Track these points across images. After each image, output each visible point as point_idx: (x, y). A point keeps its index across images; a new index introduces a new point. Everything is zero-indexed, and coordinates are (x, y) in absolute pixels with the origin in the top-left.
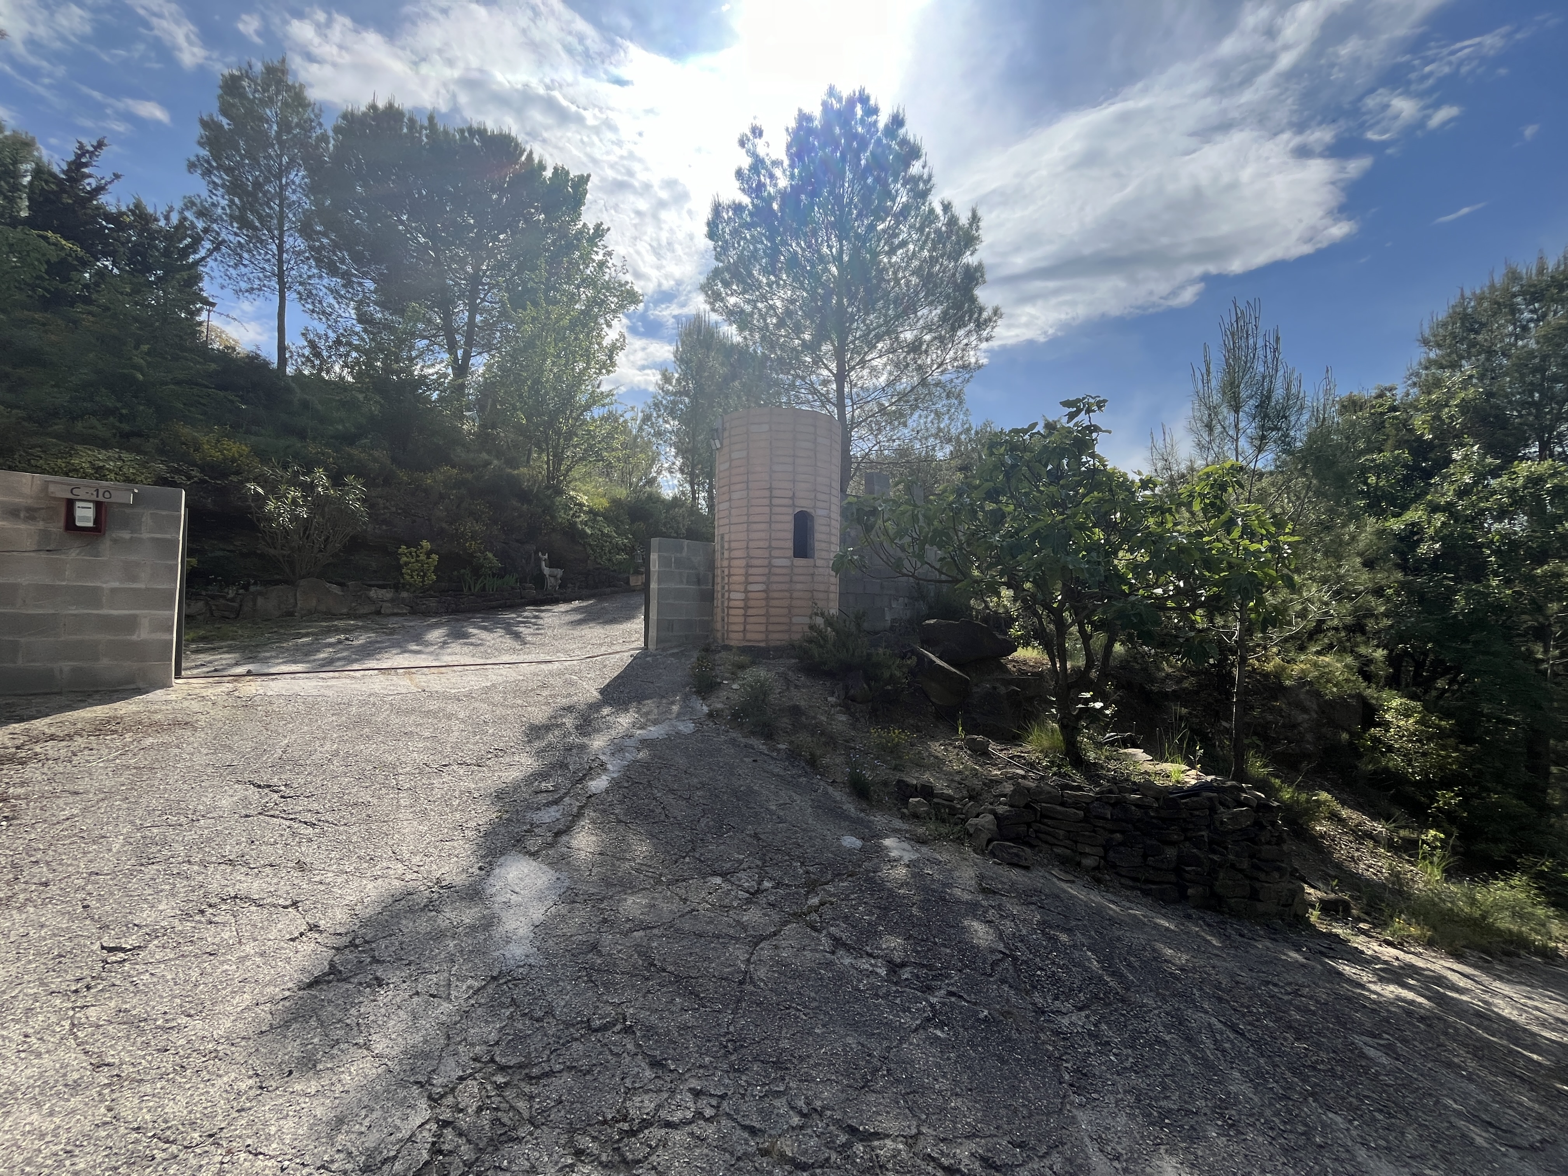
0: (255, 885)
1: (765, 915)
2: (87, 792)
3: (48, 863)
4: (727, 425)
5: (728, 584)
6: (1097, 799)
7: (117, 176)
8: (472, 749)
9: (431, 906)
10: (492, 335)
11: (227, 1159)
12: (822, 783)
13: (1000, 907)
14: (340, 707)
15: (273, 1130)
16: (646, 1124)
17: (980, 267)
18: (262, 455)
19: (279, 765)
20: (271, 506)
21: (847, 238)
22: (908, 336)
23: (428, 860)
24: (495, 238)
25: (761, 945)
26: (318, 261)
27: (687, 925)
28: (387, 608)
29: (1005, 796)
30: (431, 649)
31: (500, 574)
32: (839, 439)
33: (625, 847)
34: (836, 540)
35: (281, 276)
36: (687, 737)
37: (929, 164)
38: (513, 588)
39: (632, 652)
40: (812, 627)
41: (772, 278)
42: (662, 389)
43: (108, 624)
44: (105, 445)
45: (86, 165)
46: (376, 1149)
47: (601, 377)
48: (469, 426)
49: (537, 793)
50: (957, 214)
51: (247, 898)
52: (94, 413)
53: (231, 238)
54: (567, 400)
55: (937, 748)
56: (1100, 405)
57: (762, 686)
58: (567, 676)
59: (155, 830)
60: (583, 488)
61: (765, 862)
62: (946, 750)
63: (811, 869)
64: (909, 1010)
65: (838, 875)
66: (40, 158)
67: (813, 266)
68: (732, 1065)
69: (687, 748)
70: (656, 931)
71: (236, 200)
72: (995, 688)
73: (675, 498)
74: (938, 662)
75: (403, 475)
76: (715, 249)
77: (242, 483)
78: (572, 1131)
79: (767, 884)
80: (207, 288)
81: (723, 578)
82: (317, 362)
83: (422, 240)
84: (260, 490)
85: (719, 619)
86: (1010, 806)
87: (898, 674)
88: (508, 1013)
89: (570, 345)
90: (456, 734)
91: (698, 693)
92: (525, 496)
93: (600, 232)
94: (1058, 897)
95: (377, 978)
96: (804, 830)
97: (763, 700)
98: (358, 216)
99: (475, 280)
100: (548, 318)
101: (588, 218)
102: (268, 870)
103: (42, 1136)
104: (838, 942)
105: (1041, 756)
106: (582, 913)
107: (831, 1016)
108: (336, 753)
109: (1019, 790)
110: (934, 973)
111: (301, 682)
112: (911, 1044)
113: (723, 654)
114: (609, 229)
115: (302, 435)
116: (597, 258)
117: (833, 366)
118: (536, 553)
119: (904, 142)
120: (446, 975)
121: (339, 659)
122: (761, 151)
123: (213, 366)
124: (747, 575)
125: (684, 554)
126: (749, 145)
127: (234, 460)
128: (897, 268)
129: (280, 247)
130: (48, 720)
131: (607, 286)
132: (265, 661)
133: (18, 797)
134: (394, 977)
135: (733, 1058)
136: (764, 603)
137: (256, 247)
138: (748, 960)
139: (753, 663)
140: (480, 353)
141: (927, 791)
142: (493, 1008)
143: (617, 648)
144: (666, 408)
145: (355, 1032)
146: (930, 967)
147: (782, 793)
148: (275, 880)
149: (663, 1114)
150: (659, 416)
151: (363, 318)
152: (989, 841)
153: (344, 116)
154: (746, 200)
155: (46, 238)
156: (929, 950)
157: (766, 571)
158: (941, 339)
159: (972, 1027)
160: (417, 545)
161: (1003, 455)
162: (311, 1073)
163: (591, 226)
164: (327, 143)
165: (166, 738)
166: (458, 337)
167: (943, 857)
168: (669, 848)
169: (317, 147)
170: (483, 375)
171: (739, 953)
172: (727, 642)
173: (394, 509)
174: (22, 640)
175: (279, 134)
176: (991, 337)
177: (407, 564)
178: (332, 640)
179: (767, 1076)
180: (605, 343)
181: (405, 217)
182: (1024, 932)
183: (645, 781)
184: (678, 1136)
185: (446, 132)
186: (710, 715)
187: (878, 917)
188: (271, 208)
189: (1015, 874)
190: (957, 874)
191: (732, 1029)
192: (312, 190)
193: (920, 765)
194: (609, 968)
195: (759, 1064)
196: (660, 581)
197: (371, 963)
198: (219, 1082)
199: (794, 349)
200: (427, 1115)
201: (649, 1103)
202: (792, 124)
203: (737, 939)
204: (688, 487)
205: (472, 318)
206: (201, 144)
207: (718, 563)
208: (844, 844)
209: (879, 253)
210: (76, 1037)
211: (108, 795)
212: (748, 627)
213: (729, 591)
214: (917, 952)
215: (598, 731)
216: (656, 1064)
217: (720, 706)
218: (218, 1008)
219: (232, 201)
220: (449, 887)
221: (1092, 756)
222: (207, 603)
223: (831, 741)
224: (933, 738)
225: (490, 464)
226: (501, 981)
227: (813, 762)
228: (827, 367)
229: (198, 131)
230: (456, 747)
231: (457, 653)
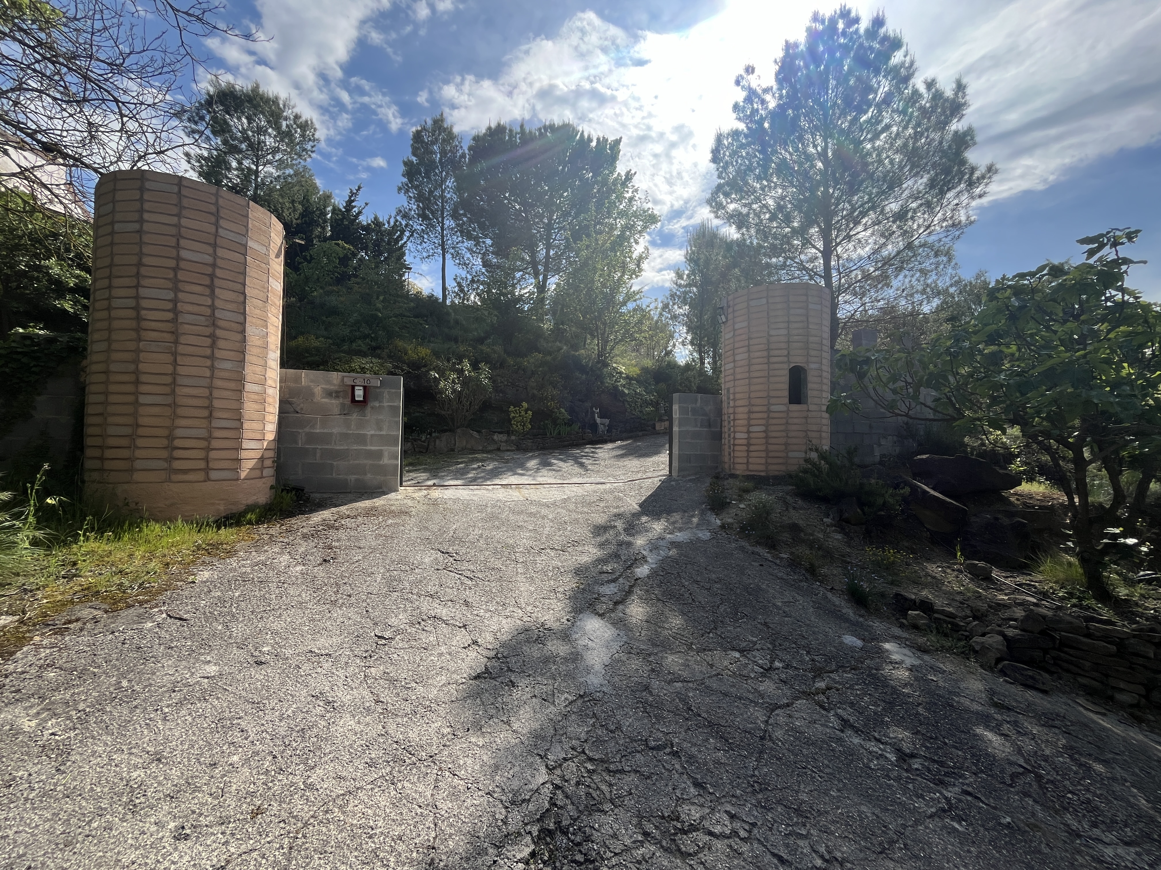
0: (444, 611)
1: (778, 688)
2: (364, 548)
3: (350, 585)
4: (731, 303)
5: (734, 426)
6: (1134, 636)
7: (367, 204)
8: (558, 540)
9: (539, 640)
10: (560, 263)
11: (439, 773)
12: (821, 589)
13: (1015, 724)
14: (482, 508)
15: (462, 762)
16: (693, 828)
17: (969, 132)
18: (436, 354)
19: (452, 541)
20: (442, 384)
21: (831, 136)
22: (894, 207)
23: (536, 610)
24: (562, 196)
25: (776, 712)
26: (462, 232)
27: (714, 684)
28: (503, 446)
29: (1015, 620)
30: (530, 473)
31: (570, 423)
32: (828, 304)
33: (664, 619)
34: (827, 388)
35: (443, 245)
36: (705, 542)
37: (911, 52)
38: (578, 433)
39: (660, 478)
40: (807, 460)
41: (765, 183)
42: (676, 284)
43: (370, 455)
44: (365, 355)
45: (353, 201)
46: (518, 791)
47: (632, 281)
48: (547, 325)
49: (601, 573)
50: (942, 88)
51: (440, 619)
52: (360, 338)
53: (418, 227)
54: (610, 300)
55: (934, 569)
56: (1130, 237)
57: (764, 506)
58: (616, 494)
59: (395, 572)
60: (622, 361)
61: (775, 646)
62: (944, 572)
63: (816, 657)
64: (922, 797)
65: (841, 667)
66: (334, 203)
67: (801, 164)
68: (759, 802)
69: (705, 551)
70: (691, 685)
71: (421, 205)
72: (997, 519)
73: (687, 365)
74: (932, 492)
75: (510, 361)
76: (718, 169)
77: (428, 371)
78: (640, 817)
79: (777, 664)
80: (408, 259)
81: (729, 422)
82: (462, 295)
83: (517, 207)
84: (437, 376)
85: (727, 453)
86: (1021, 630)
87: (891, 500)
88: (591, 722)
89: (611, 260)
90: (548, 529)
91: (712, 509)
92: (583, 369)
93: (629, 176)
94: (1087, 726)
95: (511, 681)
96: (808, 625)
97: (766, 518)
98: (482, 200)
99: (549, 227)
100: (597, 244)
101: (621, 169)
102: (450, 603)
103: (356, 734)
104: (845, 724)
105: (1056, 587)
106: (636, 662)
107: (845, 785)
108: (481, 536)
109: (1031, 617)
110: (946, 770)
111: (460, 491)
112: (927, 827)
113: (731, 481)
114: (635, 173)
115: (456, 340)
116: (627, 195)
117: (820, 245)
118: (592, 408)
119: (886, 38)
120: (551, 687)
121: (479, 478)
122: (754, 85)
123: (412, 304)
124: (749, 419)
125: (698, 405)
126: (744, 83)
127: (423, 359)
128: (879, 151)
129: (443, 229)
130: (346, 507)
131: (635, 215)
132: (442, 478)
133: (336, 548)
134: (522, 683)
135: (760, 796)
136: (764, 441)
137: (430, 230)
138: (767, 722)
139: (756, 488)
140: (553, 276)
141: (926, 607)
142: (582, 715)
143: (649, 475)
144: (679, 297)
145: (501, 713)
146: (942, 764)
147: (786, 593)
148: (454, 610)
149: (706, 824)
150: (674, 304)
151: (486, 264)
152: (998, 660)
153: (474, 139)
154: (741, 126)
155: (338, 245)
156: (938, 748)
157: (765, 415)
158: (929, 205)
159: (994, 829)
160: (519, 405)
161: (1009, 298)
162: (479, 733)
163: (623, 174)
164: (465, 158)
165: (397, 521)
166: (540, 267)
167: (948, 667)
168: (696, 624)
169: (460, 161)
170: (555, 290)
171: (760, 715)
172: (733, 472)
173: (506, 383)
174: (335, 463)
175: (441, 159)
176: (985, 193)
177: (514, 418)
178: (475, 466)
179: (791, 819)
180: (634, 256)
181: (507, 195)
182: (1047, 752)
183: (675, 572)
184: (719, 844)
185: (530, 132)
186: (723, 527)
187: (883, 709)
188: (437, 205)
189: (1030, 695)
190: (963, 685)
191: (756, 773)
192: (458, 190)
193: (916, 582)
194: (659, 705)
195: (783, 807)
196: (680, 425)
197: (507, 671)
198: (433, 726)
199: (785, 236)
200: (546, 778)
201: (695, 813)
202: (780, 54)
203: (756, 704)
204: (696, 355)
205: (548, 253)
206: (403, 175)
207: (725, 411)
208: (846, 641)
209: (861, 142)
210: (367, 684)
211: (374, 550)
212: (750, 460)
213: (735, 432)
214: (927, 748)
215: (639, 532)
216: (697, 784)
217: (730, 520)
218: (430, 681)
219: (418, 206)
220: (549, 630)
221: (1123, 592)
222: (412, 444)
223: (828, 555)
224: (929, 560)
225: (561, 349)
226: (586, 699)
227: (812, 570)
228: (814, 247)
229: (402, 168)
230: (548, 536)
231: (545, 476)
